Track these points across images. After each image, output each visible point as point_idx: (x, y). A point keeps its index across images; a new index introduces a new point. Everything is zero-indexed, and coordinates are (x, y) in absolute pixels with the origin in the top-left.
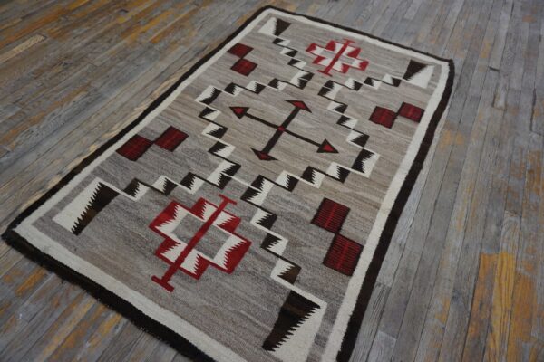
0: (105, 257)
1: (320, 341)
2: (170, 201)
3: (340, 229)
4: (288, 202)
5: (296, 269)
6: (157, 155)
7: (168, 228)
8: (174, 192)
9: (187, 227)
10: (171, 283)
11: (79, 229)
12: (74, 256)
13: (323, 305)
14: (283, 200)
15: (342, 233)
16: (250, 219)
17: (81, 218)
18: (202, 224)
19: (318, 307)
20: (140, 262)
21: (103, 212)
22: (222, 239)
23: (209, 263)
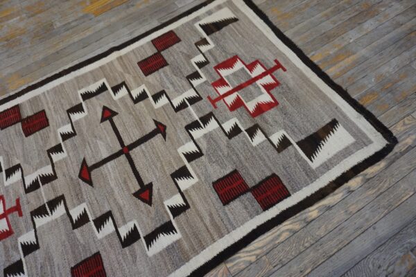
0: (315, 95)
1: (209, 13)
2: (256, 118)
3: (155, 54)
4: (172, 84)
5: (197, 44)
6: (252, 172)
7: (265, 98)
8: (250, 125)
9: (251, 94)
10: (275, 64)
11: (333, 124)
12: (338, 104)
13: (197, 25)
14: (174, 87)
15: (155, 51)
16: (205, 82)
17: (331, 133)
18: (240, 91)
19: (200, 25)
20: (291, 83)
21: (312, 131)
22: (231, 77)
23: (247, 66)
